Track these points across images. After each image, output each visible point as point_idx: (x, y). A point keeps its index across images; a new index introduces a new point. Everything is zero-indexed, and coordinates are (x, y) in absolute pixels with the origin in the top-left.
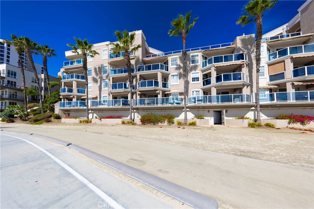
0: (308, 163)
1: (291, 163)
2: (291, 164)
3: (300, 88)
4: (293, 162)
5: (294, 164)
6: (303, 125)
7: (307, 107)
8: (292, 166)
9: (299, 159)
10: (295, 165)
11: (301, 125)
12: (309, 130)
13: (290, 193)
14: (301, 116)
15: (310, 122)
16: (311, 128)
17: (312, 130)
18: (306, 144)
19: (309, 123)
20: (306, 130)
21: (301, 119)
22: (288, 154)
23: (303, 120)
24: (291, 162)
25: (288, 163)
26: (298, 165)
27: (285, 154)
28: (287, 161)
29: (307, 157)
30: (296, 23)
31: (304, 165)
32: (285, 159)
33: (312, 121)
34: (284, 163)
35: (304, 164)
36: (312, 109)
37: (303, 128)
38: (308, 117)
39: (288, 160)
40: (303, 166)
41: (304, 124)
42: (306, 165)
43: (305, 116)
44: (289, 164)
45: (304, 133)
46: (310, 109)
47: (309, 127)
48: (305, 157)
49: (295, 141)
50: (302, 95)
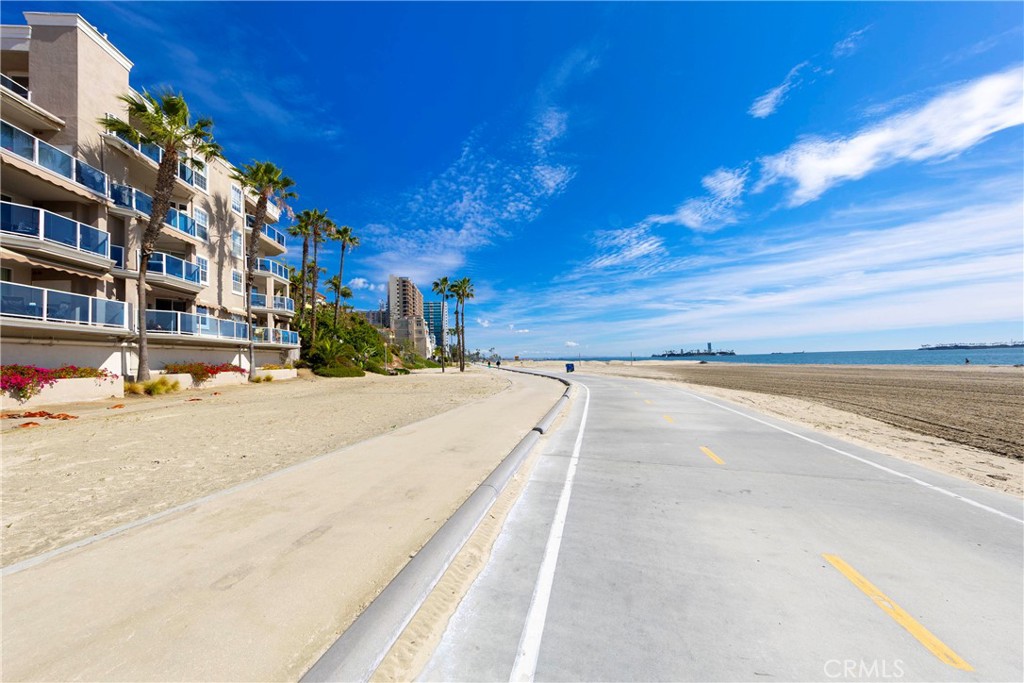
0: (102, 513)
1: (58, 538)
2: (59, 541)
3: (13, 272)
4: (60, 532)
5: (68, 536)
6: (19, 398)
7: (34, 338)
8: (70, 547)
9: (73, 513)
10: (75, 540)
11: (14, 400)
12: (42, 414)
13: (133, 634)
14: (15, 367)
15: (42, 387)
16: (44, 407)
17: (49, 412)
18: (61, 458)
19: (39, 391)
20: (31, 415)
21: (16, 379)
22: (29, 513)
23: (22, 381)
24: (56, 534)
25: (47, 544)
26: (80, 534)
27: (17, 517)
28: (42, 540)
29: (89, 497)
30: (14, 48)
31: (99, 527)
32: (31, 535)
33: (47, 382)
34: (36, 551)
35: (95, 523)
36: (48, 347)
37: (19, 408)
38: (37, 371)
39: (43, 533)
40: (96, 531)
41: (23, 397)
42: (99, 522)
43: (29, 368)
44: (55, 544)
45: (28, 424)
46: (43, 344)
47: (37, 405)
48: (84, 499)
49: (19, 460)
50: (22, 299)
